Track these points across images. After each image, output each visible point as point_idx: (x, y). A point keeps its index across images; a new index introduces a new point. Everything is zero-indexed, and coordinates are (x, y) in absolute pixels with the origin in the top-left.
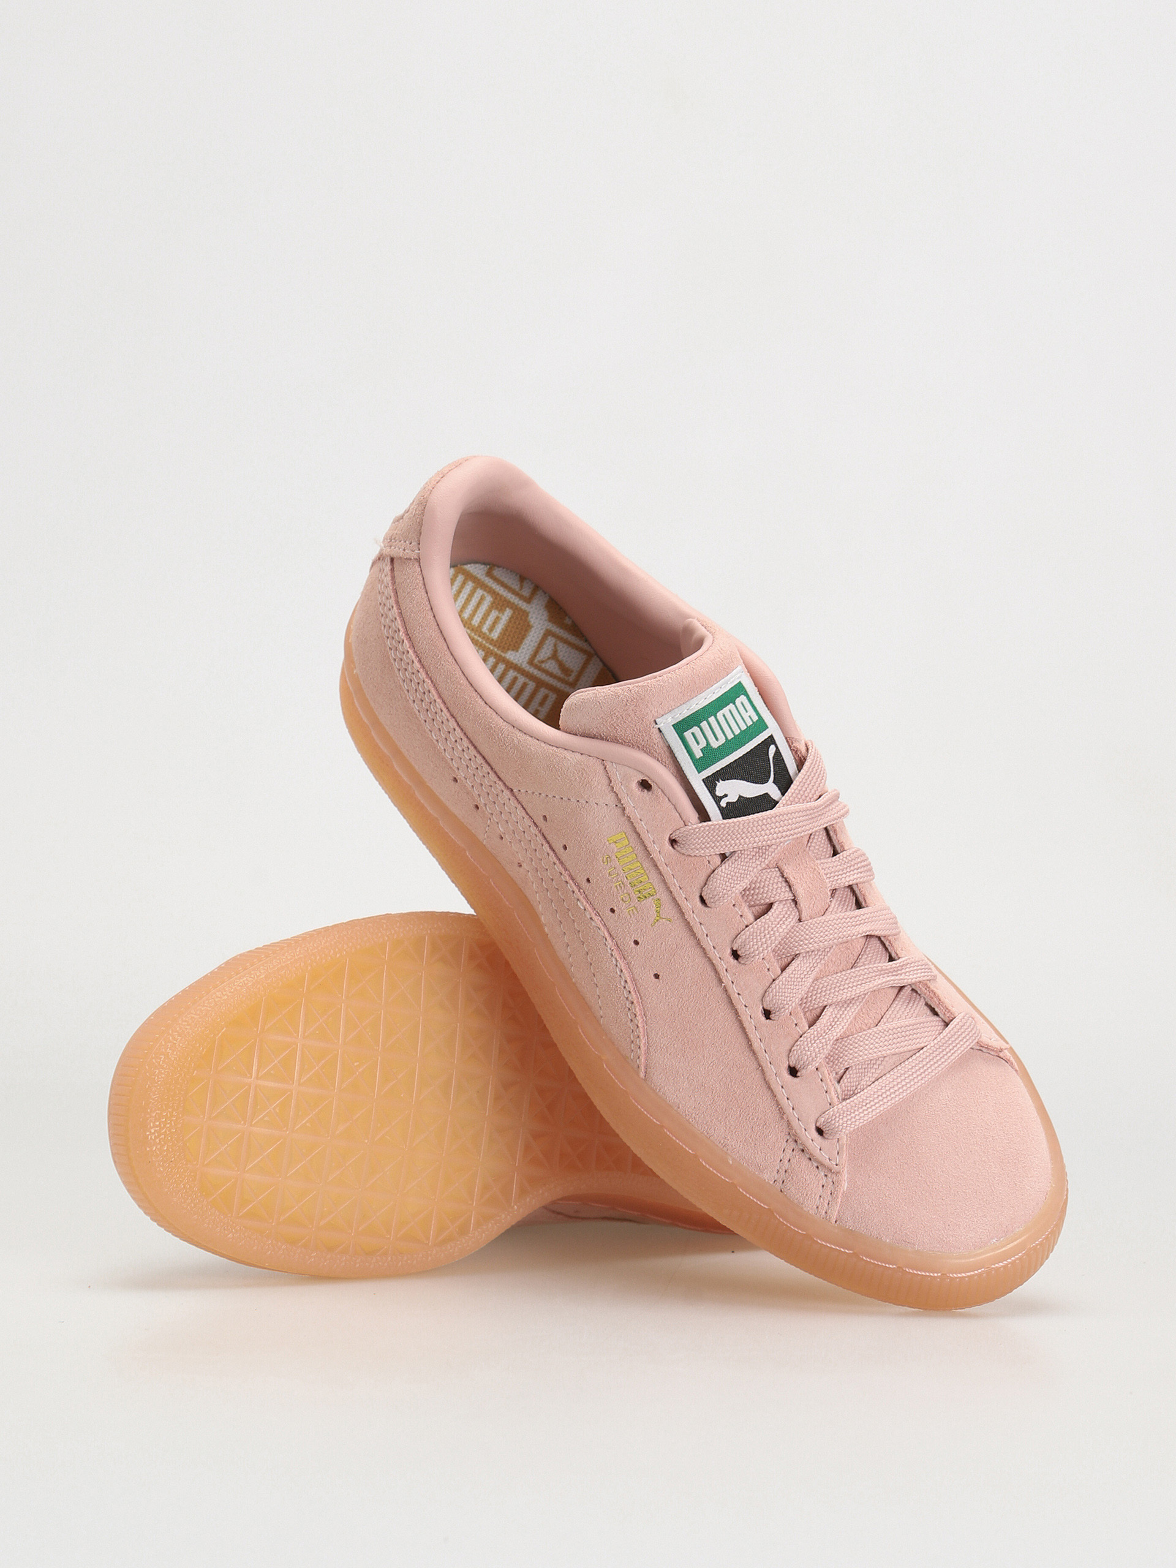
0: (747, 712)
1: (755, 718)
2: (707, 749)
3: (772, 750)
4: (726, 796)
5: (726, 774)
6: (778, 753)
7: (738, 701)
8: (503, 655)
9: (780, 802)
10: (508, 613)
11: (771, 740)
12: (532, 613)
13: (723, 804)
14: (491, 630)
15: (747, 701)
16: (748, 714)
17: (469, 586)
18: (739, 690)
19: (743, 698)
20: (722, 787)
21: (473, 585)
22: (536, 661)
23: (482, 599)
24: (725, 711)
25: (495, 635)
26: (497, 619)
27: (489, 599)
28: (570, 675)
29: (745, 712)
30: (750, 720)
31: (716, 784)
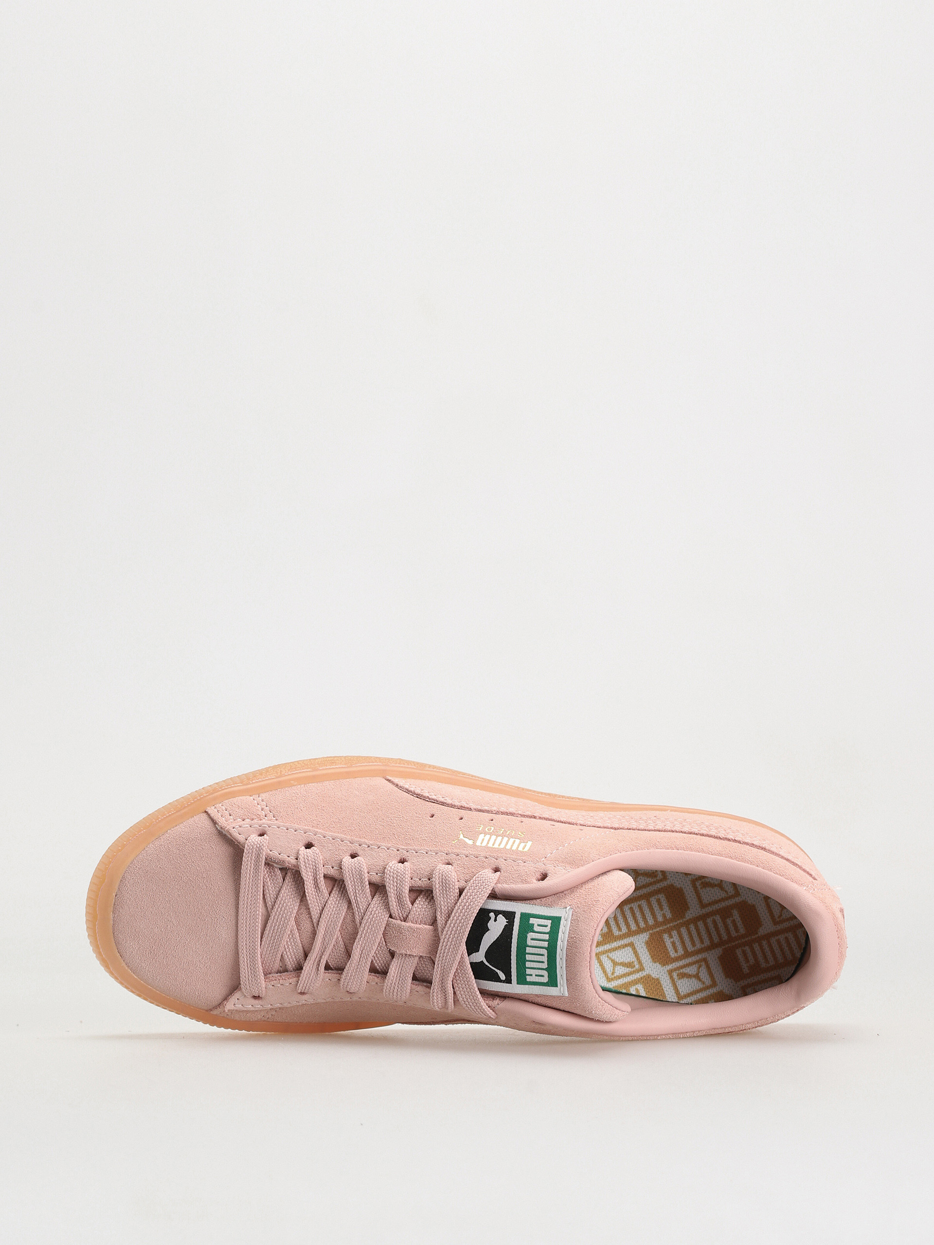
0: (536, 975)
1: (529, 979)
2: (531, 928)
3: (502, 976)
4: (495, 920)
5: (508, 929)
6: (498, 980)
7: (545, 973)
8: (723, 947)
9: (467, 957)
10: (746, 970)
11: (508, 981)
12: (734, 984)
13: (492, 915)
14: (744, 952)
15: (543, 981)
16: (534, 976)
17: (781, 959)
18: (552, 982)
19: (545, 979)
20: (502, 921)
21: (780, 962)
22: (703, 963)
23: (767, 961)
24: (545, 959)
25: (739, 952)
26: (747, 960)
27: (763, 965)
28: (678, 976)
29: (537, 974)
30: (529, 973)
31: (507, 919)
